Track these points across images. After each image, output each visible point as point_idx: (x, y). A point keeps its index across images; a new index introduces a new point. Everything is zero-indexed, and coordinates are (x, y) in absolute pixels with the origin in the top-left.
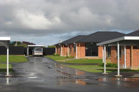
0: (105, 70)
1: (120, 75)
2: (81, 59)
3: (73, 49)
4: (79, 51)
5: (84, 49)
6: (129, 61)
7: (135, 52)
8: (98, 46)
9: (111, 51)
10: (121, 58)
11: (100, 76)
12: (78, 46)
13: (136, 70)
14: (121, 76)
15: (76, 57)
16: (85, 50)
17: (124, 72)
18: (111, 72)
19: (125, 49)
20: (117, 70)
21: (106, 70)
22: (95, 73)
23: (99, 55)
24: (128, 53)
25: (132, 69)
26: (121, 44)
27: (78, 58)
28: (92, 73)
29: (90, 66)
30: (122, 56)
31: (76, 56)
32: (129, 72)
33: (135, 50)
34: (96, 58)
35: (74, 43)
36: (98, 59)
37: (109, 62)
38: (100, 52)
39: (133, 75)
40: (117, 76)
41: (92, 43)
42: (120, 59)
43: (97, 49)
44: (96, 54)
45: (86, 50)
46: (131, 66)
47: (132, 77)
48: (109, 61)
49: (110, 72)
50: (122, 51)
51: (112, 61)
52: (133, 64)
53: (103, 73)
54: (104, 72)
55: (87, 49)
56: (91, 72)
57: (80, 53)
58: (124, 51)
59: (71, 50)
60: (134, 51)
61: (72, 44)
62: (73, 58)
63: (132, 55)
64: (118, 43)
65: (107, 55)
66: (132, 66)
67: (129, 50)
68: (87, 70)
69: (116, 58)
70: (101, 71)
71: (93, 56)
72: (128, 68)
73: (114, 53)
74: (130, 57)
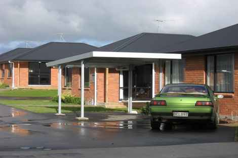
0: (60, 108)
1: (84, 117)
2: (20, 89)
3: (7, 71)
4: (17, 75)
5: (26, 71)
6: (103, 94)
7: (113, 79)
8: (50, 68)
9: (73, 77)
10: (89, 89)
11: (50, 118)
12: (16, 67)
13: (114, 108)
14: (87, 119)
15: (13, 86)
16: (28, 73)
17: (92, 112)
18: (71, 111)
19: (96, 73)
20: (80, 109)
21: (62, 108)
22: (43, 114)
23: (52, 82)
24: (100, 80)
25: (107, 106)
26: (88, 63)
27: (16, 88)
28: (38, 114)
29: (35, 102)
30: (90, 84)
31: (13, 84)
32: (101, 112)
33: (113, 74)
34: (47, 88)
35: (9, 62)
36: (49, 89)
37: (68, 96)
38: (54, 78)
39: (107, 117)
40: (79, 118)
41: (40, 61)
42: (85, 90)
43: (50, 73)
44: (46, 80)
45: (30, 74)
46: (105, 101)
47: (106, 120)
48: (69, 94)
49: (69, 112)
50: (91, 76)
51: (73, 93)
52: (109, 98)
53: (57, 114)
54: (58, 112)
55: (32, 71)
56: (36, 112)
57: (19, 78)
58: (94, 75)
59: (4, 72)
60: (111, 77)
61: (5, 64)
62: (7, 88)
63: (107, 83)
64: (82, 62)
65: (65, 83)
66: (107, 102)
67: (102, 74)
68: (30, 109)
69: (79, 88)
70: (54, 111)
71: (41, 83)
72: (101, 105)
73: (77, 79)
74: (103, 86)
